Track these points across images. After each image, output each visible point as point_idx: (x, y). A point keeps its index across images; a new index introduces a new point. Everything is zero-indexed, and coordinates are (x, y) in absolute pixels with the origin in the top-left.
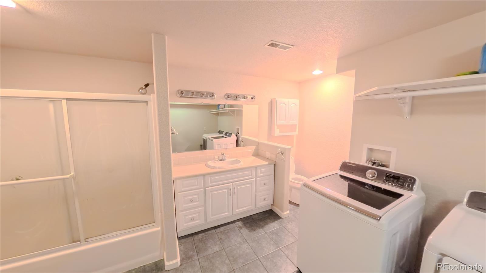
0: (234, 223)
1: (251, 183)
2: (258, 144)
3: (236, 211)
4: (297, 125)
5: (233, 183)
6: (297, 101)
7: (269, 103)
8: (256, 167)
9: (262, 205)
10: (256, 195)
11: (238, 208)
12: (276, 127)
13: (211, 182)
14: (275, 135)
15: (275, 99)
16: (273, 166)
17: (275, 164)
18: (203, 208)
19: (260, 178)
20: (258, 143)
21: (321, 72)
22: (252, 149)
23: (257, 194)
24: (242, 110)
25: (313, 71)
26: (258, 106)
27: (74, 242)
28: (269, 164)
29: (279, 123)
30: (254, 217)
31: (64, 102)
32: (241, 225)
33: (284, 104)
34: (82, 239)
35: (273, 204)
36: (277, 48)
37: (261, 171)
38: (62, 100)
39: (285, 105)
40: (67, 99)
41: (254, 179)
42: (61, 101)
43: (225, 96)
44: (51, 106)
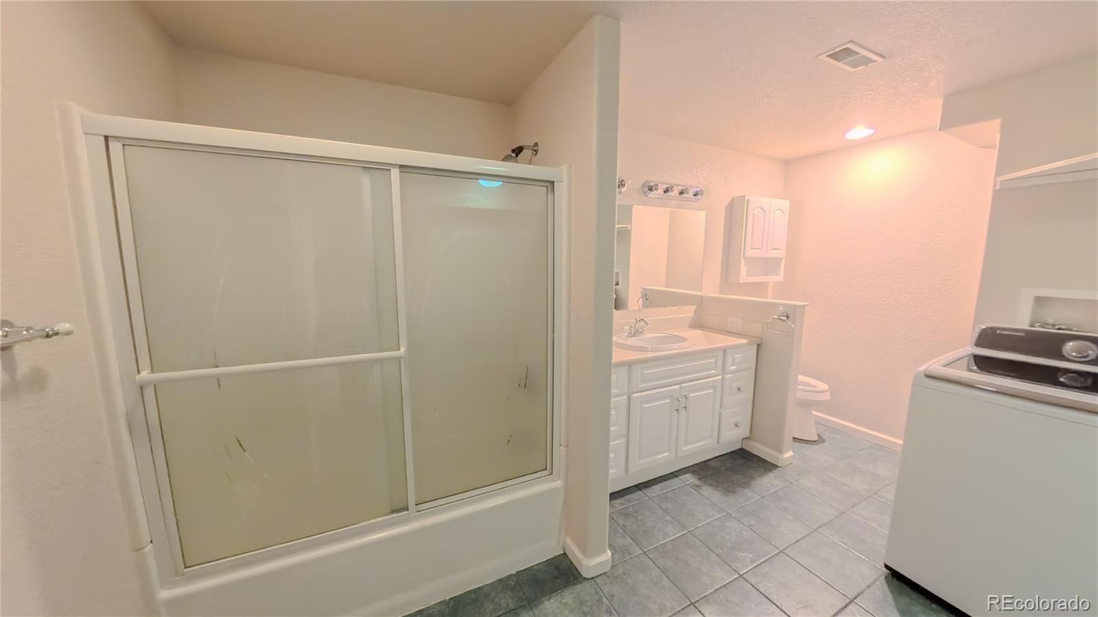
0: (676, 477)
1: (714, 387)
2: (700, 302)
3: (684, 449)
4: (781, 259)
5: (683, 385)
6: (785, 204)
7: (727, 206)
8: (725, 350)
9: (731, 438)
10: (720, 413)
11: (687, 444)
12: (743, 261)
13: (643, 382)
14: (740, 282)
15: (745, 196)
16: (755, 347)
17: (758, 345)
18: (623, 440)
19: (731, 375)
20: (702, 298)
21: (871, 131)
22: (689, 311)
23: (723, 412)
24: (630, 231)
25: (847, 132)
26: (703, 214)
27: (393, 512)
28: (749, 344)
29: (750, 253)
30: (714, 464)
31: (395, 173)
32: (697, 482)
33: (761, 208)
34: (412, 505)
35: (749, 435)
36: (840, 63)
37: (733, 357)
38: (392, 170)
39: (764, 211)
40: (401, 166)
41: (720, 377)
42: (390, 170)
43: (643, 186)
44: (366, 180)
